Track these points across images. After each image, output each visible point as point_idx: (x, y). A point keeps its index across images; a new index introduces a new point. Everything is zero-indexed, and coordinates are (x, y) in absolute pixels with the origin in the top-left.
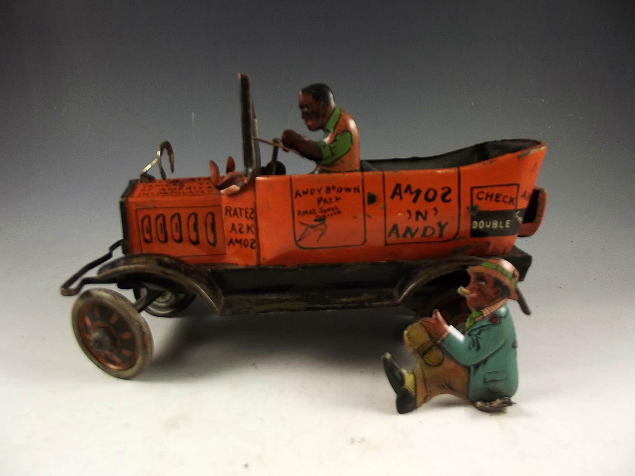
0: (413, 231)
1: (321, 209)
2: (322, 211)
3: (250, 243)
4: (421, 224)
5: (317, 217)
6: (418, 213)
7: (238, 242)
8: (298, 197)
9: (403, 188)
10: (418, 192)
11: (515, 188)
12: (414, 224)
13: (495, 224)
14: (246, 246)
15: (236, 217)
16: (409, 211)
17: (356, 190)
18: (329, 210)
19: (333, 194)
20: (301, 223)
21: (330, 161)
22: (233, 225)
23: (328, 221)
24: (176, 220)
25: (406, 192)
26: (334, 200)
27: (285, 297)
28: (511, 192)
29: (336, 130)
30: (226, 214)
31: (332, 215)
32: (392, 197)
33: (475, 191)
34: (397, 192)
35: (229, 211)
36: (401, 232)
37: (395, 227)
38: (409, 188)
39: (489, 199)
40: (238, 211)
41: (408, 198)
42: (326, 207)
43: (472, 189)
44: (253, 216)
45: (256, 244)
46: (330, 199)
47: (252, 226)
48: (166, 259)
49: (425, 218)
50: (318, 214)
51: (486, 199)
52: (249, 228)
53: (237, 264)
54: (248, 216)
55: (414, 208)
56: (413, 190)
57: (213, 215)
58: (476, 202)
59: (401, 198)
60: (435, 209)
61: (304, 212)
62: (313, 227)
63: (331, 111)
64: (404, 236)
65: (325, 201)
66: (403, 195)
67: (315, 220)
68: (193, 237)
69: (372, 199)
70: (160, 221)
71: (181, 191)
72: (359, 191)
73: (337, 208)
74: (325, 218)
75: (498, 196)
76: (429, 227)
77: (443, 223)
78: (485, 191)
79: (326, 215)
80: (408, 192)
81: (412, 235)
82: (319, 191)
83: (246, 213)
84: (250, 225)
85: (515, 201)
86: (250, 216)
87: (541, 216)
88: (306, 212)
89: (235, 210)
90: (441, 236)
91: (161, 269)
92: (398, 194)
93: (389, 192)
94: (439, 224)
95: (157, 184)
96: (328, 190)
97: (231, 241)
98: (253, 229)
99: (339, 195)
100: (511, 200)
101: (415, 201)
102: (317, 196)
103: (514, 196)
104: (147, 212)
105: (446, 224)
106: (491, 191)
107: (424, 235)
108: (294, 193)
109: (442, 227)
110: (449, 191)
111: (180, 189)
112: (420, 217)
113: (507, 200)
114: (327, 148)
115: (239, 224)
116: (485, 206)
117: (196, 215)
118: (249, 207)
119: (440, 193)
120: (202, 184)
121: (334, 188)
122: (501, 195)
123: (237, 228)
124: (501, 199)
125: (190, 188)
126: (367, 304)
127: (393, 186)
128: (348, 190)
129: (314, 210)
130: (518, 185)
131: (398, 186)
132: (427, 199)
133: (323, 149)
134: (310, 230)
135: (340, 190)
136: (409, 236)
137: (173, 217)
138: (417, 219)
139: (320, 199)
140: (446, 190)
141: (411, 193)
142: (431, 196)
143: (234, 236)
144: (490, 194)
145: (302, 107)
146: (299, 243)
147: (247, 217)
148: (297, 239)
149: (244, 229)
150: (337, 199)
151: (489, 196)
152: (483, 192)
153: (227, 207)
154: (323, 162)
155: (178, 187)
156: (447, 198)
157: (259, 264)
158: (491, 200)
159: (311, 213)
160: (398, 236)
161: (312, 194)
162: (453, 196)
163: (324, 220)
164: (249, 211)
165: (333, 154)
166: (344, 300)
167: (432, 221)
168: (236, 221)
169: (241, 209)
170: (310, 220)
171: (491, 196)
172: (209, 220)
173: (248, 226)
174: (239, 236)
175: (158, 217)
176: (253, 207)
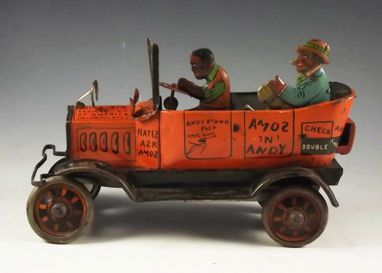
0: (263, 149)
1: (203, 134)
2: (204, 135)
3: (154, 154)
4: (268, 145)
5: (200, 139)
6: (267, 138)
7: (146, 153)
8: (189, 125)
9: (257, 122)
10: (267, 125)
11: (331, 123)
12: (263, 145)
13: (317, 147)
14: (151, 156)
15: (145, 136)
16: (260, 137)
17: (227, 122)
18: (208, 134)
19: (212, 124)
20: (190, 142)
21: (209, 100)
22: (143, 141)
23: (207, 142)
24: (104, 136)
25: (259, 124)
26: (212, 128)
27: (177, 190)
28: (328, 126)
29: (215, 80)
30: (138, 134)
31: (210, 138)
32: (250, 127)
33: (304, 125)
34: (253, 124)
35: (141, 132)
36: (255, 150)
37: (251, 147)
38: (261, 122)
39: (313, 130)
40: (147, 132)
41: (260, 128)
42: (206, 132)
43: (302, 123)
44: (157, 136)
45: (159, 155)
46: (209, 128)
47: (156, 143)
48: (100, 163)
49: (271, 141)
50: (201, 137)
51: (311, 130)
52: (154, 144)
53: (144, 168)
54: (154, 135)
55: (264, 135)
56: (264, 123)
57: (129, 133)
58: (305, 132)
59: (256, 128)
60: (278, 136)
61: (192, 136)
62: (197, 145)
63: (212, 67)
64: (257, 153)
65: (206, 129)
66: (257, 126)
67: (199, 141)
68: (115, 148)
69: (236, 128)
70: (93, 136)
71: (107, 117)
72: (228, 123)
73: (213, 134)
74: (206, 140)
75: (319, 129)
76: (274, 147)
77: (283, 145)
78: (311, 125)
79: (206, 137)
80: (261, 124)
81: (263, 152)
82: (202, 122)
83: (153, 134)
84: (154, 142)
85: (330, 132)
86: (155, 136)
87: (352, 141)
88: (193, 135)
89: (145, 131)
90: (281, 153)
91: (99, 169)
92: (253, 126)
93: (248, 124)
94: (281, 146)
95: (89, 110)
96: (208, 121)
97: (141, 152)
98: (157, 144)
99: (215, 125)
100: (328, 132)
101: (265, 130)
102: (201, 125)
103: (330, 129)
104: (84, 131)
105: (285, 146)
106: (315, 125)
107: (270, 152)
108: (186, 123)
109: (282, 147)
110: (287, 124)
111: (105, 115)
112: (268, 141)
113: (325, 131)
114: (208, 91)
115: (147, 141)
116: (311, 134)
117: (117, 133)
118: (155, 130)
119: (281, 126)
120: (120, 112)
121: (212, 120)
122: (321, 128)
123: (146, 143)
124: (321, 130)
125: (112, 114)
126: (231, 196)
127: (251, 121)
128: (221, 122)
129: (199, 134)
130: (333, 122)
131: (254, 120)
132: (272, 129)
133: (205, 92)
134: (195, 147)
135: (216, 122)
136: (260, 153)
137: (101, 135)
138: (266, 142)
139: (203, 127)
140: (285, 124)
141: (262, 125)
142: (275, 127)
143: (143, 148)
144: (314, 127)
145: (192, 63)
146: (188, 155)
147: (153, 137)
148: (187, 152)
149: (151, 145)
150: (214, 128)
151: (313, 129)
152: (309, 126)
153: (139, 129)
154: (205, 101)
155: (104, 113)
156: (286, 129)
157: (160, 168)
158: (315, 131)
159: (196, 136)
160: (253, 152)
161: (197, 124)
162: (290, 128)
163: (205, 141)
164: (155, 133)
165: (212, 96)
166: (217, 193)
167: (276, 143)
168: (145, 139)
169: (149, 131)
170: (196, 140)
171: (315, 129)
172: (126, 138)
173: (153, 142)
174: (147, 149)
175: (91, 135)
176: (158, 130)
